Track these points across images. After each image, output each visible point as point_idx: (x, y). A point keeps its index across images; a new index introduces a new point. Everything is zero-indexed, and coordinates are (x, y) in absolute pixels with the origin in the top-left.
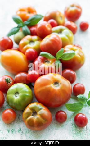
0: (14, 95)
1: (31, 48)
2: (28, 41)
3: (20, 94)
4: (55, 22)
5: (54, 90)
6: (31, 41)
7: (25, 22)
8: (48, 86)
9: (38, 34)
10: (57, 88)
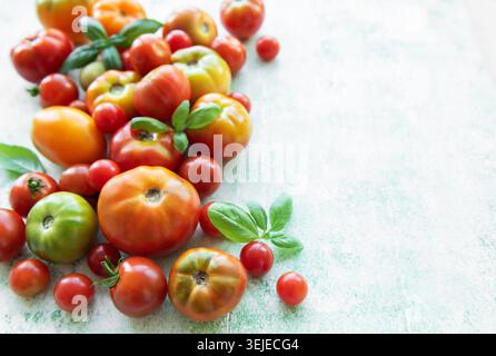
0: (41, 224)
1: (110, 101)
2: (108, 85)
3: (57, 220)
4: (186, 38)
5: (144, 210)
6: (117, 85)
7: (114, 36)
8: (130, 200)
9: (135, 67)
10: (153, 204)
